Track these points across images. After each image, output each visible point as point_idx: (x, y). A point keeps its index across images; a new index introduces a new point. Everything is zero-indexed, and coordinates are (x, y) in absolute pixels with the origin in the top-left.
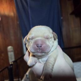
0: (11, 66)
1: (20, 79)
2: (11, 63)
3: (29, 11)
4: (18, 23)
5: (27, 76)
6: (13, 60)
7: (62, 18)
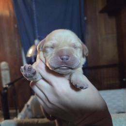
0: (6, 91)
1: (18, 111)
2: (4, 86)
3: (34, 6)
4: (16, 26)
5: (28, 106)
6: (9, 81)
7: (85, 18)
